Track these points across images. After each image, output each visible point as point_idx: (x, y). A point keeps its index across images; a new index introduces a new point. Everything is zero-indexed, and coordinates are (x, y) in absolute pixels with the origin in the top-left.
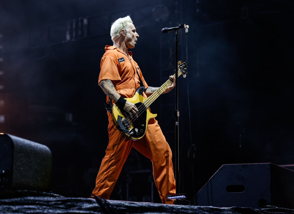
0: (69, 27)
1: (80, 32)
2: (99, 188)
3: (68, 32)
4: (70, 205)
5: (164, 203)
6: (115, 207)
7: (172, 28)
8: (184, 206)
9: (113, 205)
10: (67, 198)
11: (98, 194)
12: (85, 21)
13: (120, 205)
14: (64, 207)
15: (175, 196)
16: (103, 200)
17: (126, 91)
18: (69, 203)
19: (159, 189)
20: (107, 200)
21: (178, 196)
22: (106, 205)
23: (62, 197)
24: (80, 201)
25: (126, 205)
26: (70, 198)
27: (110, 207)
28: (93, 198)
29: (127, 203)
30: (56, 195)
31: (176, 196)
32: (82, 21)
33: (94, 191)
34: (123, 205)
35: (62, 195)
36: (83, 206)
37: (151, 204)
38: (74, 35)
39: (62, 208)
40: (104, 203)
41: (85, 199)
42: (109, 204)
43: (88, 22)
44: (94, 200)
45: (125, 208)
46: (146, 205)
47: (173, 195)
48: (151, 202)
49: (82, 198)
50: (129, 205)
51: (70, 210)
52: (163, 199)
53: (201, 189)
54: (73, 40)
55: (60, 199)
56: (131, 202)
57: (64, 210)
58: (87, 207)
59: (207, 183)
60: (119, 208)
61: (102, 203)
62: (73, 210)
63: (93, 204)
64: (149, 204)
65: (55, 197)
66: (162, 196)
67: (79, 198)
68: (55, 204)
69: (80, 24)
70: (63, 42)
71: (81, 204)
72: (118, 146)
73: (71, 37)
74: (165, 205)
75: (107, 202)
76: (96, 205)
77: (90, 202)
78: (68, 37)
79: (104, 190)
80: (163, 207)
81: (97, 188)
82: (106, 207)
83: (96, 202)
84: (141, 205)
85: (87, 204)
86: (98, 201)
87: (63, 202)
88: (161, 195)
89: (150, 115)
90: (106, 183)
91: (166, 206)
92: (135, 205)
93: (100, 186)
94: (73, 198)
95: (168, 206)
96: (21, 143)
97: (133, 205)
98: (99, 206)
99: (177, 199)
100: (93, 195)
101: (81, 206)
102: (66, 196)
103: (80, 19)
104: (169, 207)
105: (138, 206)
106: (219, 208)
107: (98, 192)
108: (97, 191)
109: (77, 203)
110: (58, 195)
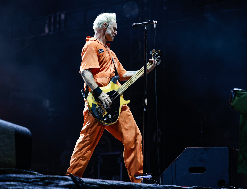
0: (48, 21)
1: (57, 26)
2: (73, 167)
3: (46, 26)
4: (48, 182)
5: (133, 182)
6: (88, 185)
7: (142, 23)
8: (150, 185)
9: (86, 183)
10: (45, 176)
11: (72, 172)
12: (63, 16)
13: (93, 183)
14: (43, 184)
15: (142, 176)
16: (78, 178)
17: (102, 80)
18: (47, 181)
19: (128, 169)
20: (81, 178)
21: (145, 175)
22: (80, 182)
23: (41, 175)
24: (57, 179)
25: (98, 183)
26: (48, 176)
27: (84, 185)
28: (69, 176)
29: (99, 181)
30: (35, 173)
31: (144, 176)
32: (60, 16)
33: (69, 170)
34: (96, 183)
35: (41, 173)
36: (60, 183)
37: (121, 182)
38: (52, 28)
39: (41, 185)
40: (78, 180)
41: (61, 177)
42: (83, 182)
43: (65, 17)
44: (70, 178)
45: (97, 186)
46: (116, 183)
47: (141, 175)
48: (120, 180)
49: (58, 176)
50: (101, 183)
51: (48, 187)
52: (132, 178)
53: (166, 170)
54: (51, 33)
55: (39, 177)
56: (103, 180)
57: (42, 186)
58: (63, 184)
59: (172, 165)
60: (92, 185)
61: (77, 180)
62: (50, 186)
63: (68, 182)
64: (119, 182)
65: (35, 174)
66: (131, 176)
67: (56, 176)
68: (34, 181)
69: (58, 18)
70: (42, 35)
71: (58, 182)
72: (91, 129)
73: (50, 30)
74: (133, 183)
75: (81, 180)
76: (71, 182)
77: (66, 180)
78: (47, 31)
79: (77, 169)
80: (131, 185)
81: (72, 167)
82: (80, 185)
83: (71, 180)
84: (112, 183)
85: (63, 182)
86: (73, 179)
87: (42, 179)
88: (130, 174)
89: (123, 102)
90: (80, 162)
91: (135, 184)
92: (107, 183)
93: (74, 165)
94: (51, 176)
95: (136, 184)
96: (4, 125)
97: (105, 183)
98: (74, 183)
99: (144, 179)
100: (68, 173)
101: (58, 184)
102: (44, 174)
103: (58, 14)
104: (138, 185)
105: (109, 184)
106: (182, 187)
107: (73, 170)
108: (71, 170)
109: (54, 180)
110: (37, 173)
